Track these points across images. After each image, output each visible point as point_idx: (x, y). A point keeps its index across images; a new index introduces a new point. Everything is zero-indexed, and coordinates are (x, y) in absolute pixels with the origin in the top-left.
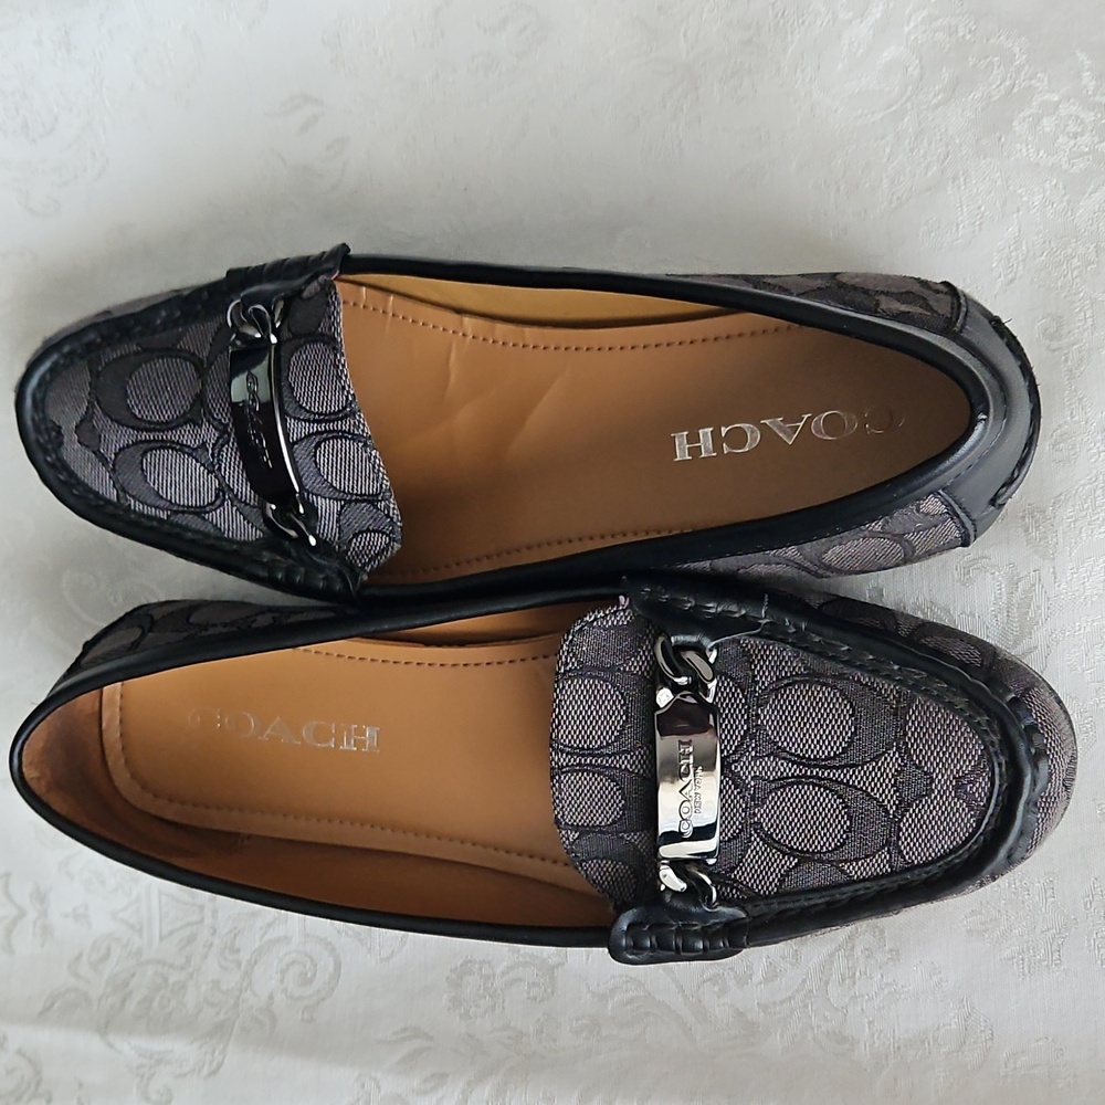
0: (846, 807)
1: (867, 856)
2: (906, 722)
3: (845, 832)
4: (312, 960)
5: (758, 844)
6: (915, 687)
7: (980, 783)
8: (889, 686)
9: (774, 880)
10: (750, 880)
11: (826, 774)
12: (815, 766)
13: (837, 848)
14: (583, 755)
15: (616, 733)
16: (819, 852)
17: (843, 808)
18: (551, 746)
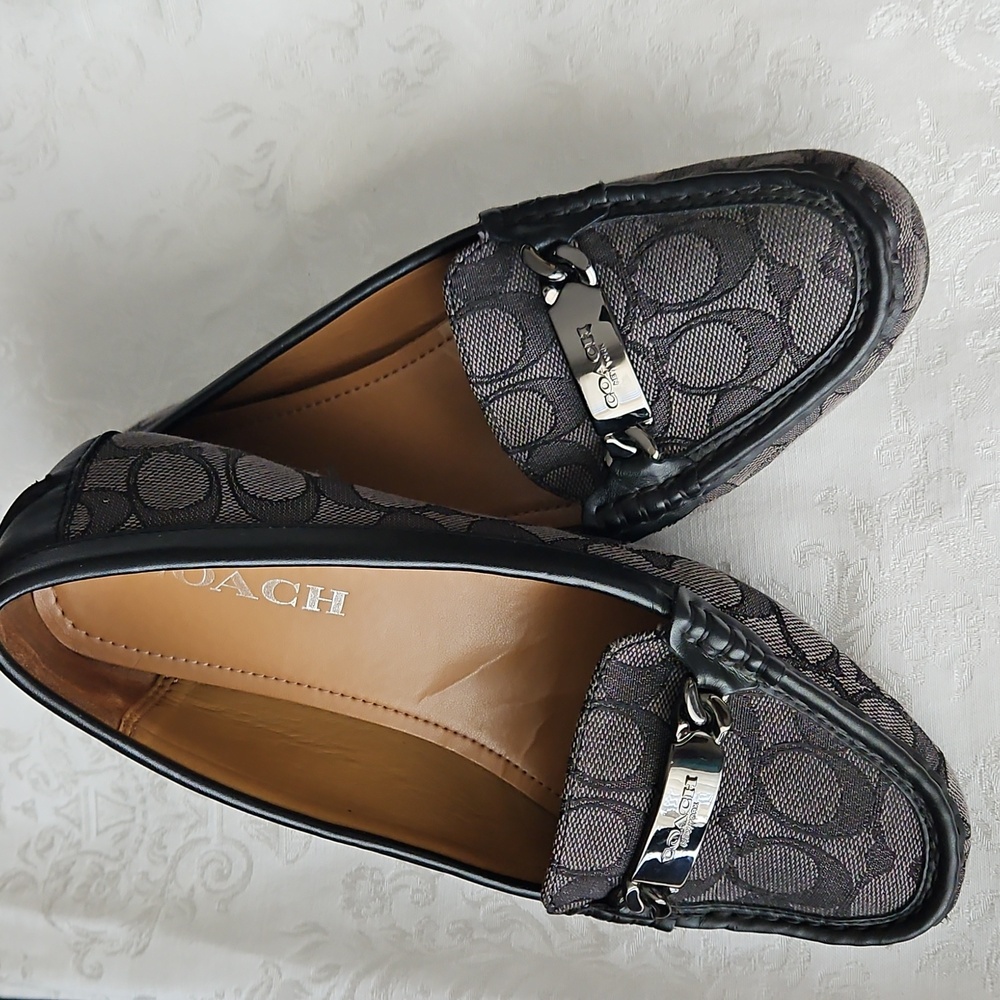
0: (738, 329)
1: (773, 366)
2: (759, 233)
3: (745, 353)
4: (229, 860)
5: (678, 397)
6: (755, 199)
7: (842, 257)
8: (733, 210)
9: (703, 422)
10: (684, 431)
11: (710, 309)
12: (699, 306)
13: (744, 370)
14: (500, 380)
15: (520, 349)
16: (731, 381)
17: (736, 332)
18: (471, 382)
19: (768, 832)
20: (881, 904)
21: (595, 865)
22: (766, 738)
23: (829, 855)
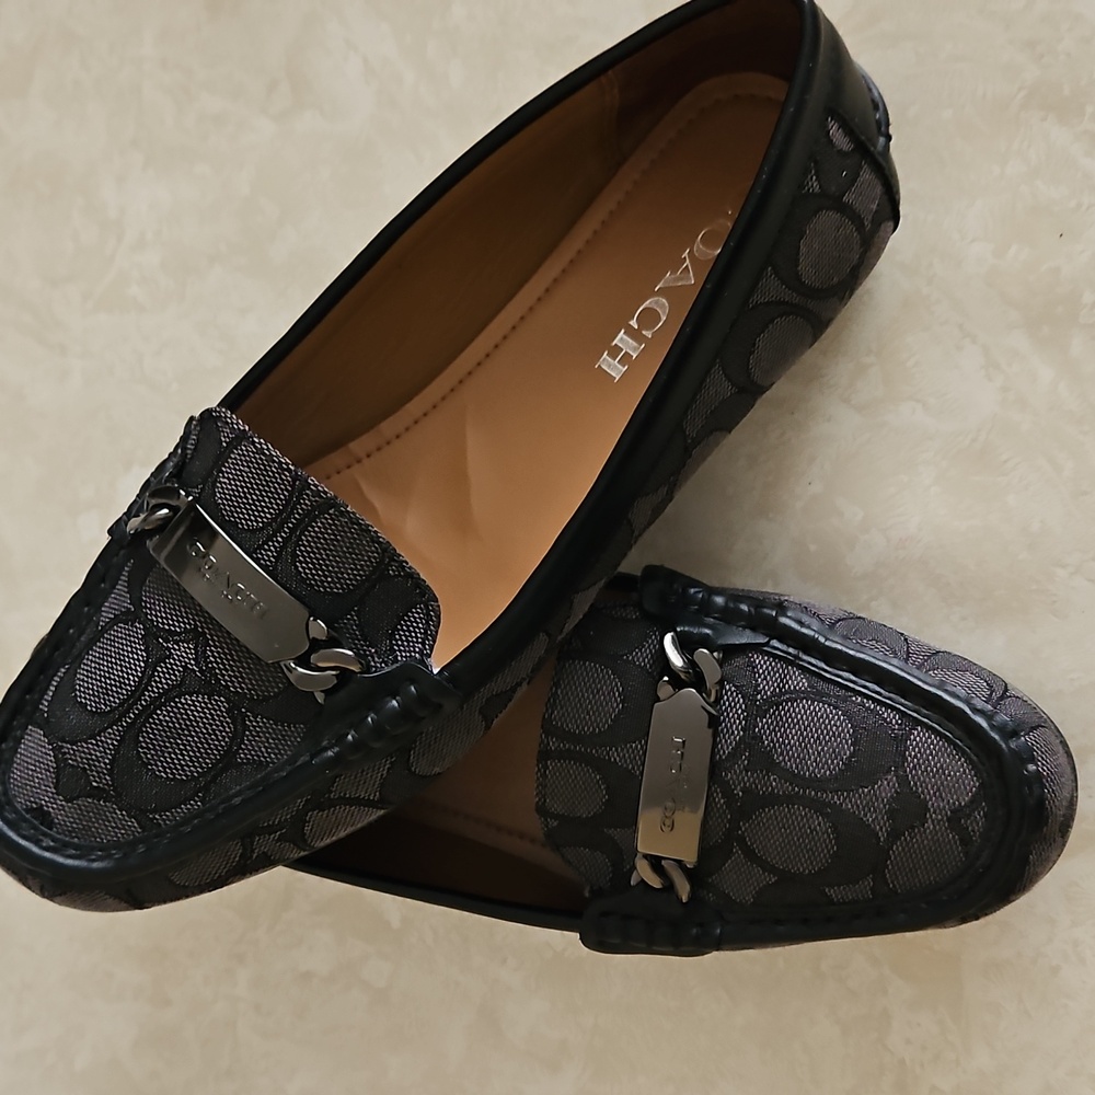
2: (906, 749)
3: (830, 857)
13: (820, 871)
15: (609, 722)
16: (802, 874)
19: (159, 676)
20: (27, 763)
21: (224, 477)
22: (258, 722)
23: (105, 730)
